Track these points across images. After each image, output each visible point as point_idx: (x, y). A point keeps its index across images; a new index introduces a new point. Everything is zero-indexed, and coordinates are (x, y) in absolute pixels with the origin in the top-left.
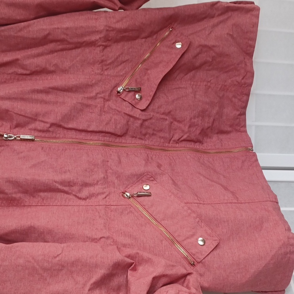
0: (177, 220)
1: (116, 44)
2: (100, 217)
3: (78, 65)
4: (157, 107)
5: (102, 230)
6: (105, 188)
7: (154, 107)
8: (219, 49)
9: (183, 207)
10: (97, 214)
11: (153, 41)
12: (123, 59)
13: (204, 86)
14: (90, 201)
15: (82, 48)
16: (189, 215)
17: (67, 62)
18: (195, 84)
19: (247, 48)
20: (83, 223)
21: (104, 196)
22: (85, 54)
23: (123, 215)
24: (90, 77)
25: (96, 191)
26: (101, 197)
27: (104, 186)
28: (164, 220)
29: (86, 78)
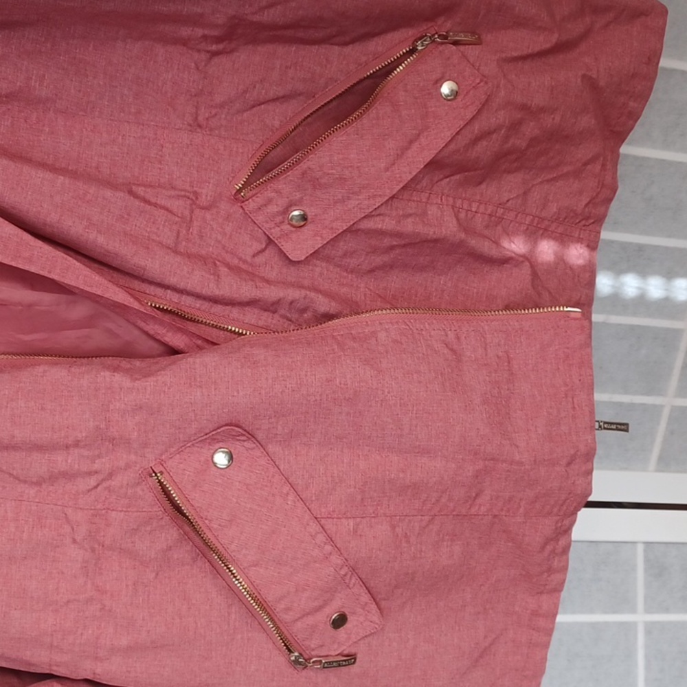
0: (292, 570)
1: (250, 47)
2: (74, 541)
3: (126, 92)
4: (340, 253)
5: (75, 577)
6: (99, 456)
7: (333, 252)
8: (553, 119)
9: (313, 537)
10: (67, 529)
11: (364, 59)
12: (261, 97)
13: (486, 217)
14: (51, 488)
15: (147, 43)
16: (327, 557)
17: (94, 78)
18: (465, 207)
19: (619, 118)
20: (25, 558)
21: (92, 482)
22: (152, 62)
23: (137, 536)
24: (156, 134)
25: (70, 466)
26: (83, 484)
27: (97, 452)
28: (255, 566)
29: (145, 138)
